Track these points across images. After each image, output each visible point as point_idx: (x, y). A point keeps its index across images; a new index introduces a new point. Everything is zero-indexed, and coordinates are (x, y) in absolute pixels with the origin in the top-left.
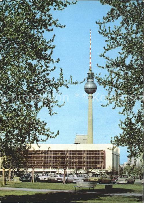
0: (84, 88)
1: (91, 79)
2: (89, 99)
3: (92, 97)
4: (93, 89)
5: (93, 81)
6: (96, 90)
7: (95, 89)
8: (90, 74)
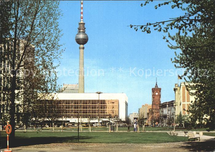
0: (75, 39)
1: (83, 29)
2: (81, 49)
3: (83, 48)
4: (84, 40)
5: (85, 32)
6: (87, 41)
7: (86, 39)
8: (82, 25)
